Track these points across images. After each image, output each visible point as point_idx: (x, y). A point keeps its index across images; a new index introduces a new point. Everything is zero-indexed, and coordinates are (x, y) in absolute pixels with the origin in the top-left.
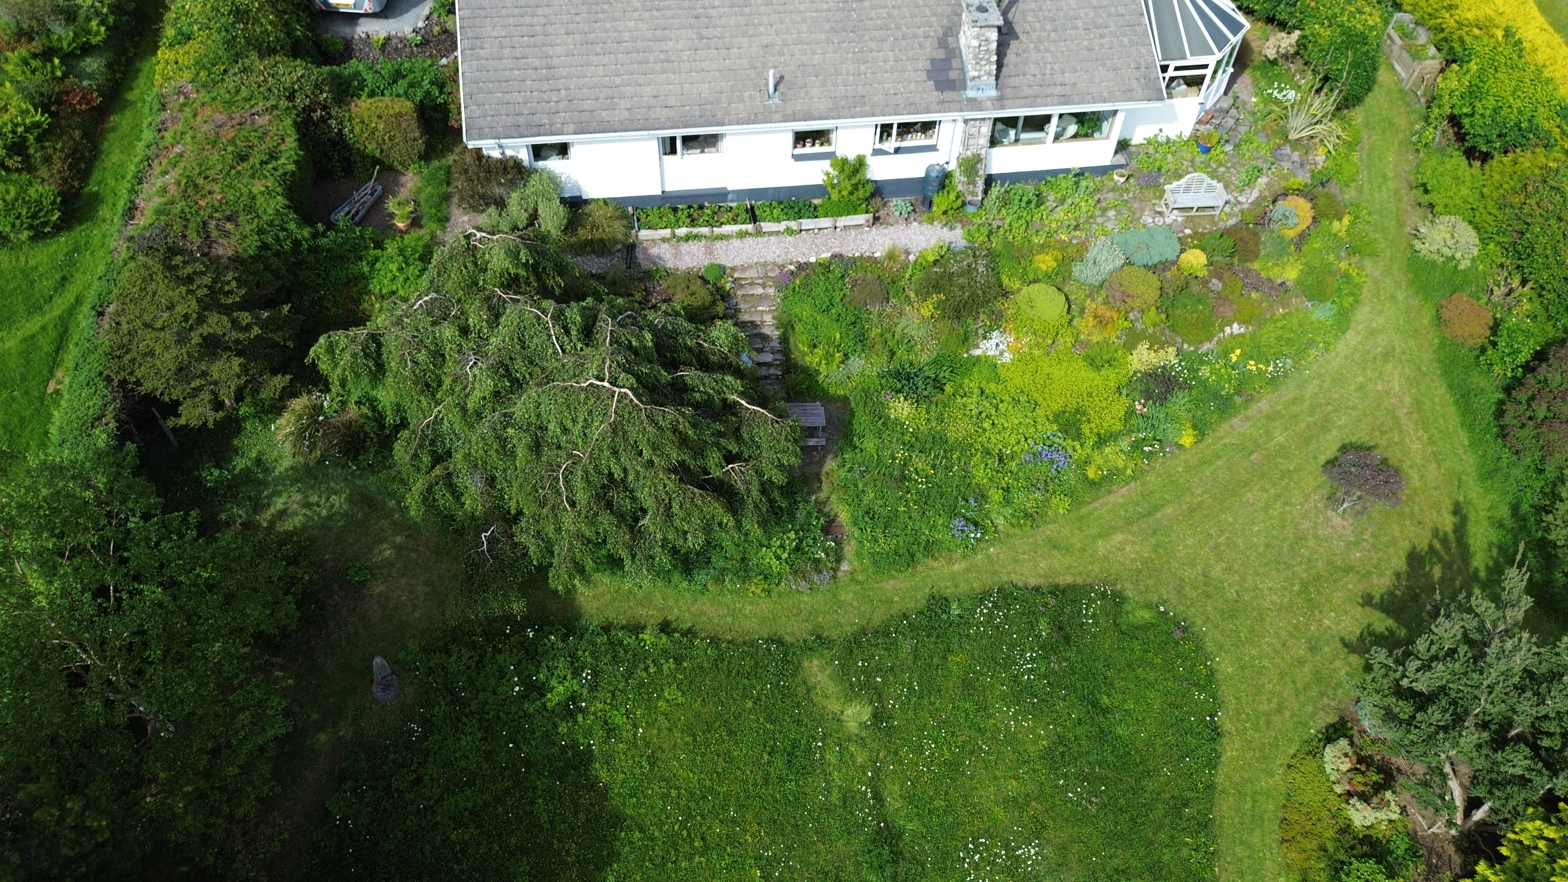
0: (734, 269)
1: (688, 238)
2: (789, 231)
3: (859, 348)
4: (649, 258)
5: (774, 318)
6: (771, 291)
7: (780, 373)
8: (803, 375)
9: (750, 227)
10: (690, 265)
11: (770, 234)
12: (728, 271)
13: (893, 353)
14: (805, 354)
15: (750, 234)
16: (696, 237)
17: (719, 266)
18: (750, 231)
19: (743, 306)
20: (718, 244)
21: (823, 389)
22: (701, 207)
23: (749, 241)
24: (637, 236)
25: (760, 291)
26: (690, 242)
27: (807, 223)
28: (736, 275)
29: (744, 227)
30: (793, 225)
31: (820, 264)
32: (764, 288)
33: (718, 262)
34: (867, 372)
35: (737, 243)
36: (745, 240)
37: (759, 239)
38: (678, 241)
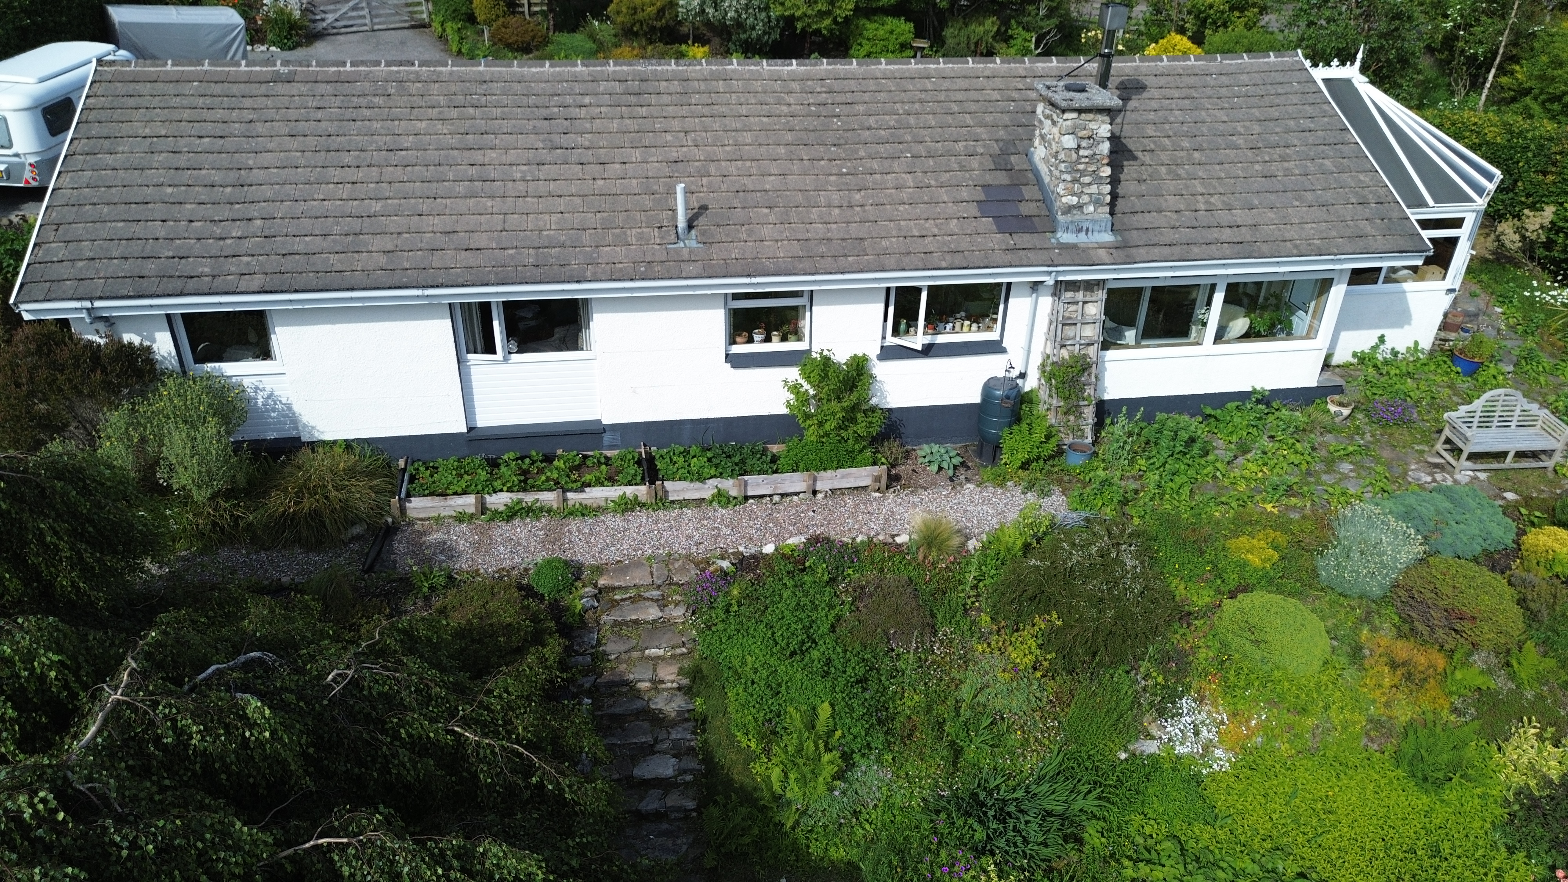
0: (599, 570)
1: (512, 513)
2: (722, 498)
3: (878, 739)
4: (418, 550)
5: (681, 672)
6: (678, 613)
7: (691, 804)
8: (744, 811)
9: (642, 491)
10: (507, 564)
11: (684, 504)
12: (586, 574)
13: (957, 752)
14: (752, 757)
15: (643, 505)
16: (530, 511)
17: (567, 563)
18: (643, 499)
19: (613, 647)
20: (574, 524)
21: (795, 846)
22: (549, 459)
23: (642, 517)
24: (403, 510)
25: (653, 613)
26: (516, 522)
27: (758, 484)
28: (602, 582)
29: (630, 491)
30: (730, 486)
31: (784, 557)
32: (662, 607)
33: (568, 555)
34: (898, 800)
35: (614, 521)
36: (630, 516)
37: (661, 514)
38: (492, 519)
